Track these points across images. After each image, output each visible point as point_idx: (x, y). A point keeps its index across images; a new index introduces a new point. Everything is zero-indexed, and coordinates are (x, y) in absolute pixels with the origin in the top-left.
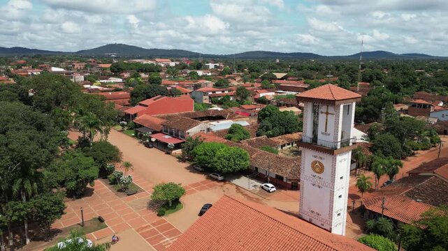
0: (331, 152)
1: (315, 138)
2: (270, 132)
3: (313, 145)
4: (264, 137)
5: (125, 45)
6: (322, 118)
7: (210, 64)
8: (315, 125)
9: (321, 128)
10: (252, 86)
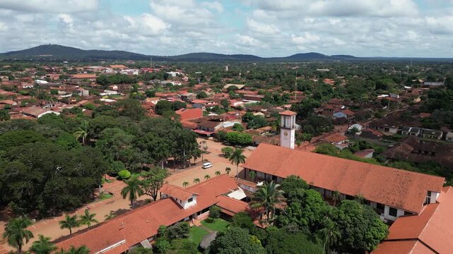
0: (290, 129)
1: (285, 126)
2: (255, 127)
3: (284, 128)
4: (252, 129)
5: (60, 46)
6: (287, 120)
7: (172, 73)
8: (285, 122)
9: (286, 122)
10: (223, 96)
